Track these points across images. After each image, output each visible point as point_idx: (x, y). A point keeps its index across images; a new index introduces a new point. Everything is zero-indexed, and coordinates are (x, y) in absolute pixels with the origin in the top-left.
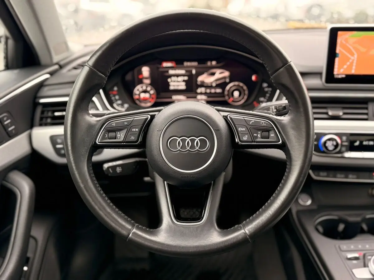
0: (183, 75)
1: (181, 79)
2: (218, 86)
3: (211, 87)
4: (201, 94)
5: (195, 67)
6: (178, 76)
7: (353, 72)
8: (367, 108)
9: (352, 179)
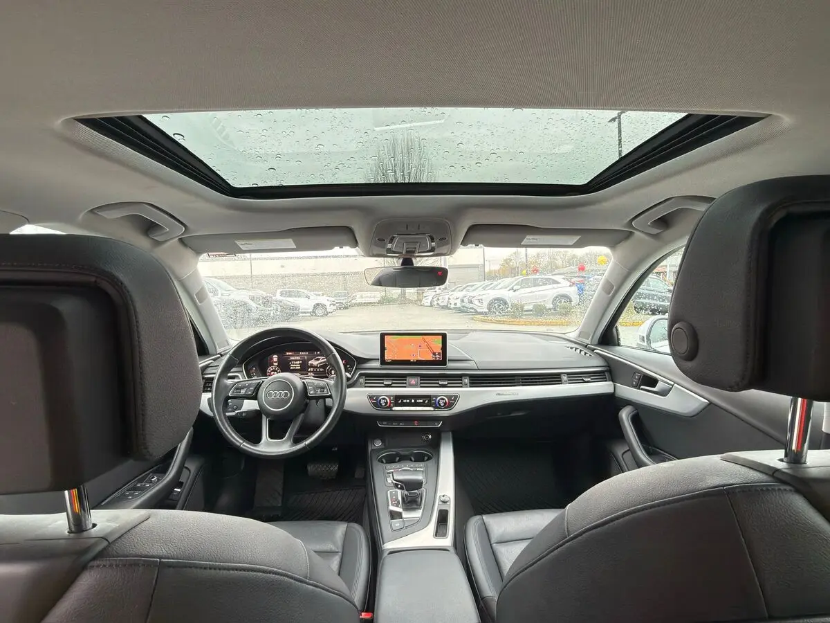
0: (299, 360)
1: (298, 362)
2: (321, 367)
3: (317, 367)
4: (310, 372)
5: (307, 355)
6: (296, 361)
7: (396, 359)
8: (406, 380)
9: (402, 425)
